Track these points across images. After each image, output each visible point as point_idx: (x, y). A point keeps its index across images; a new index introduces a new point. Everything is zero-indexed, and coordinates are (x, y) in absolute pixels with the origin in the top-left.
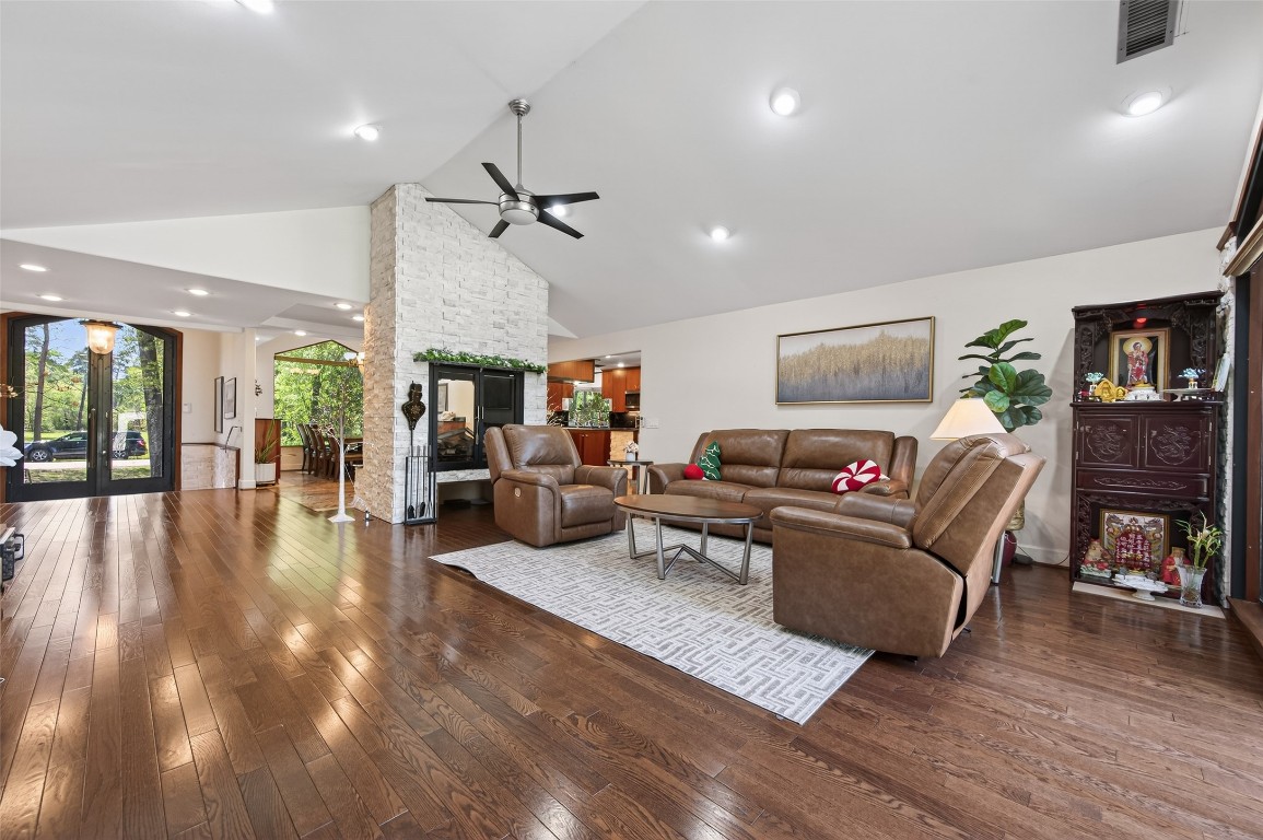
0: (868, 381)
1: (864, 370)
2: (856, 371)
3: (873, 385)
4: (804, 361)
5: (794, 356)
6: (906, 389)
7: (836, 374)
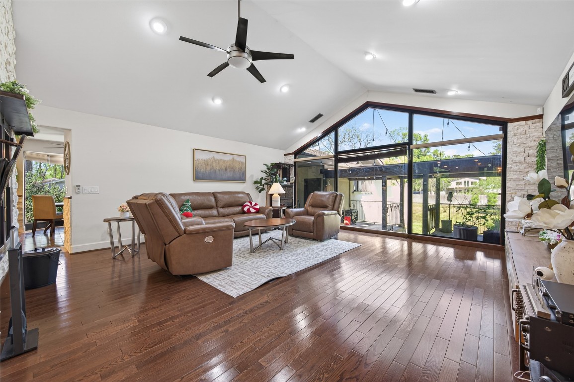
0: (229, 174)
1: (229, 170)
2: (226, 170)
3: (231, 175)
4: (206, 163)
5: (202, 159)
6: (240, 178)
7: (219, 170)
